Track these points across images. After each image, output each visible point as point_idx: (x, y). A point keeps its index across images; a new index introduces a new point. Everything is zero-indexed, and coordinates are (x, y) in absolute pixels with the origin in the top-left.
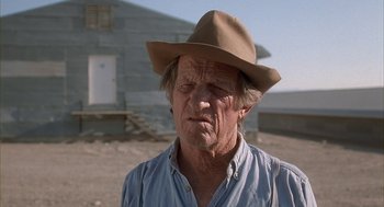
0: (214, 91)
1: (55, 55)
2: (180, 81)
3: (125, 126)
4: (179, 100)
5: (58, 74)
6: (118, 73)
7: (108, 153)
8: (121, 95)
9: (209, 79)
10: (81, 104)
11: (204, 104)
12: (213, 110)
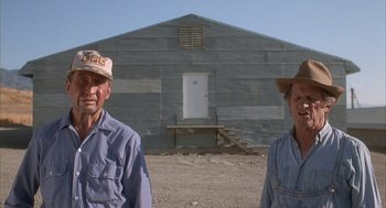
0: (310, 100)
1: (152, 72)
2: (293, 96)
3: (217, 140)
4: (293, 105)
5: (155, 91)
6: (209, 89)
7: (201, 164)
8: (212, 110)
9: (308, 94)
10: (175, 118)
11: (306, 106)
12: (310, 108)
